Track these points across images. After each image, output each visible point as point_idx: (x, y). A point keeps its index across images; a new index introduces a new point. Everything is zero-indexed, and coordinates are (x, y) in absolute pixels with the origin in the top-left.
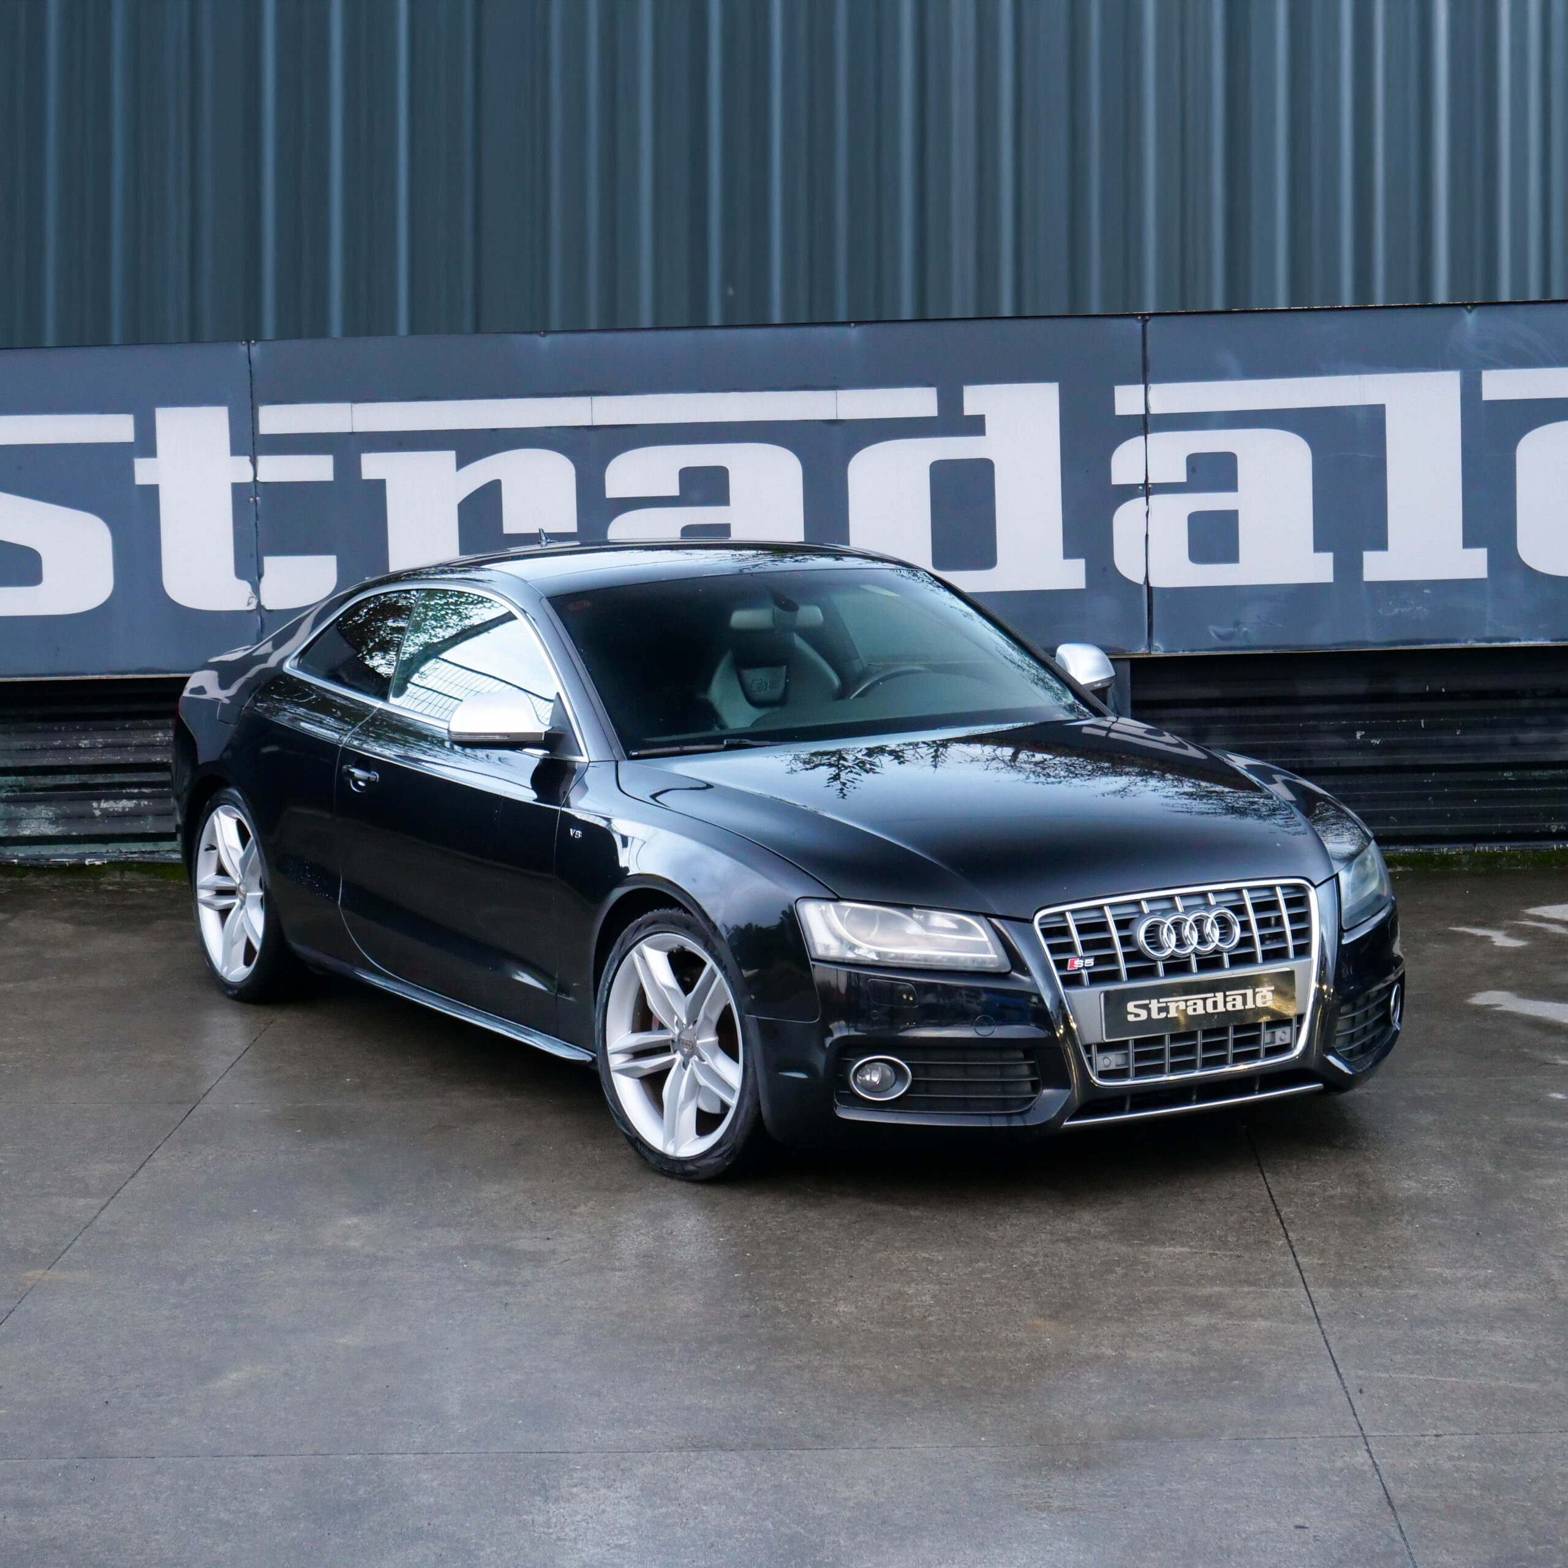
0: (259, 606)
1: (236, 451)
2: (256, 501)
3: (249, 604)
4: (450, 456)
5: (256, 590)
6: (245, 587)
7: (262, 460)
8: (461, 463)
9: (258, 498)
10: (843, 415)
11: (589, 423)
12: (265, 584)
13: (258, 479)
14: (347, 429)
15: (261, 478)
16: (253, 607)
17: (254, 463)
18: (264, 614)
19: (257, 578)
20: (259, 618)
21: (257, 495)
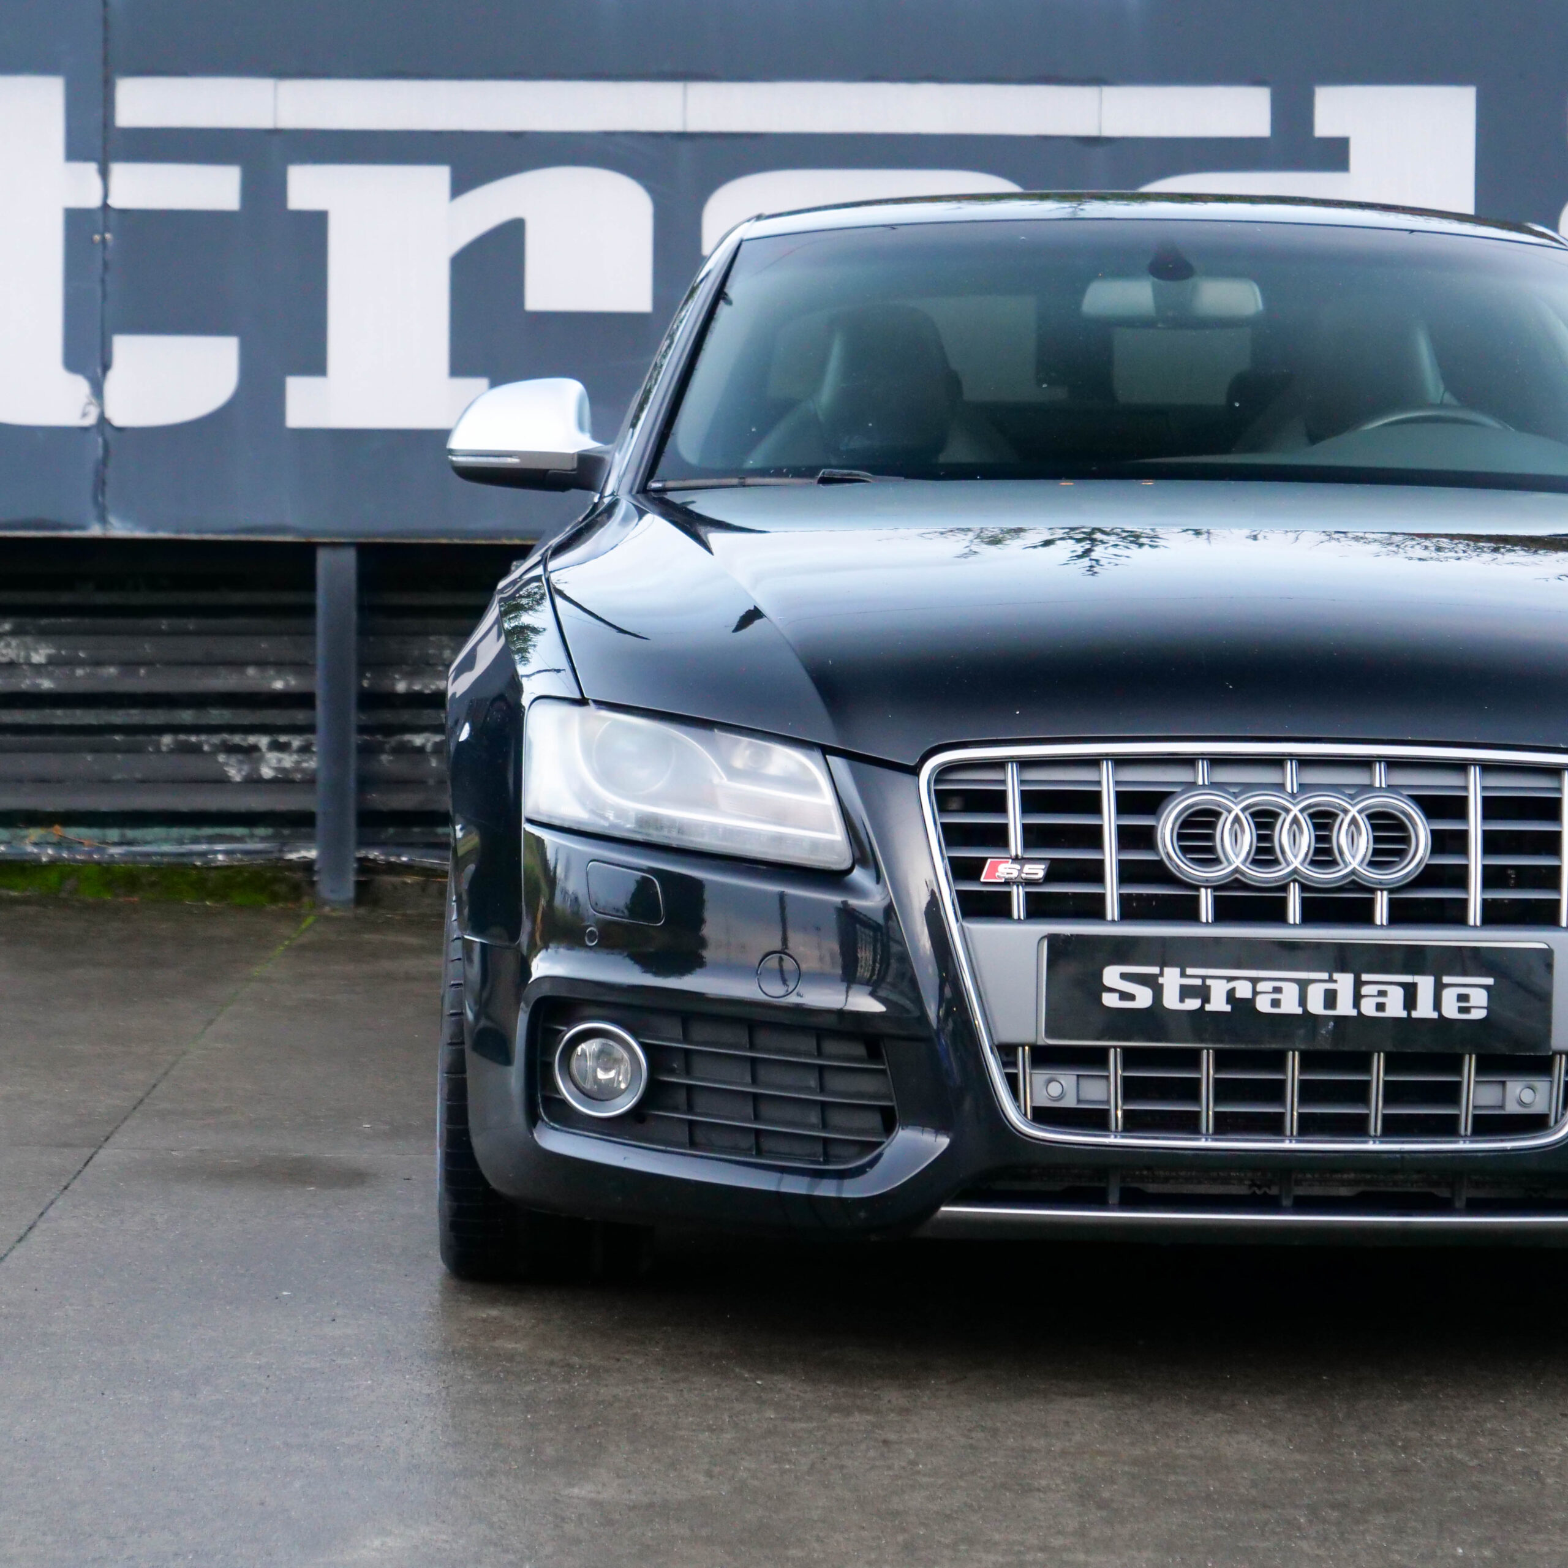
0: (103, 421)
1: (75, 152)
2: (104, 241)
3: (84, 415)
4: (439, 176)
5: (98, 391)
6: (81, 386)
7: (119, 170)
8: (459, 187)
9: (108, 236)
10: (1109, 131)
11: (676, 126)
12: (113, 382)
13: (110, 202)
14: (265, 122)
15: (115, 202)
16: (91, 420)
17: (104, 174)
18: (109, 434)
19: (99, 371)
20: (100, 440)
21: (106, 229)
